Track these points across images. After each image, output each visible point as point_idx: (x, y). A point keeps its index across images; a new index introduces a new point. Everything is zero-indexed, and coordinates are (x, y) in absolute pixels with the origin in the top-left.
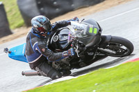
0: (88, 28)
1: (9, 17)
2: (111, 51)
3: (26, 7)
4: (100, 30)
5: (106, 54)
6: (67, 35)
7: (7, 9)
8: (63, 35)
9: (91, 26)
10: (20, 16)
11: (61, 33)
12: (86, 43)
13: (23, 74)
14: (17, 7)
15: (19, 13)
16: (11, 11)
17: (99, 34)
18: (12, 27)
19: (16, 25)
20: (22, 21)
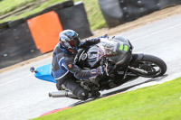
0: (118, 45)
1: (90, 18)
2: (142, 71)
3: (108, 7)
4: (131, 48)
5: (138, 75)
6: (96, 53)
7: (87, 9)
8: (92, 53)
9: (122, 43)
10: (102, 16)
11: (91, 50)
12: (117, 61)
13: (50, 96)
14: (98, 6)
15: (100, 12)
16: (91, 11)
17: (130, 51)
18: (92, 29)
19: (97, 26)
20: (103, 22)
